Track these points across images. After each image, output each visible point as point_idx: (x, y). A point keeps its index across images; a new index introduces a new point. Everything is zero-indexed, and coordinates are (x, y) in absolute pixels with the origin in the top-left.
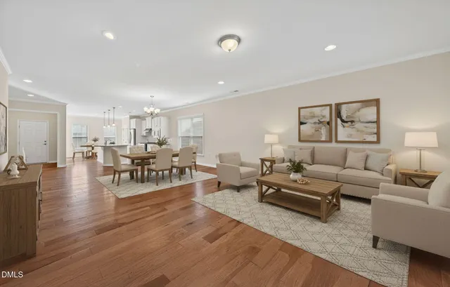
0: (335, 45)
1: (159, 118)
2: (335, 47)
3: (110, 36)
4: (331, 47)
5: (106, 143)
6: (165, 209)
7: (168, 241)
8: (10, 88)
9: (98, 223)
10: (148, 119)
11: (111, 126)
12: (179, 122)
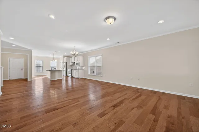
0: (163, 20)
1: (78, 57)
2: (163, 21)
3: (52, 17)
4: (161, 22)
5: (51, 69)
6: (79, 101)
7: (80, 117)
8: (2, 41)
9: (47, 108)
10: (73, 57)
11: (55, 61)
12: (89, 59)
